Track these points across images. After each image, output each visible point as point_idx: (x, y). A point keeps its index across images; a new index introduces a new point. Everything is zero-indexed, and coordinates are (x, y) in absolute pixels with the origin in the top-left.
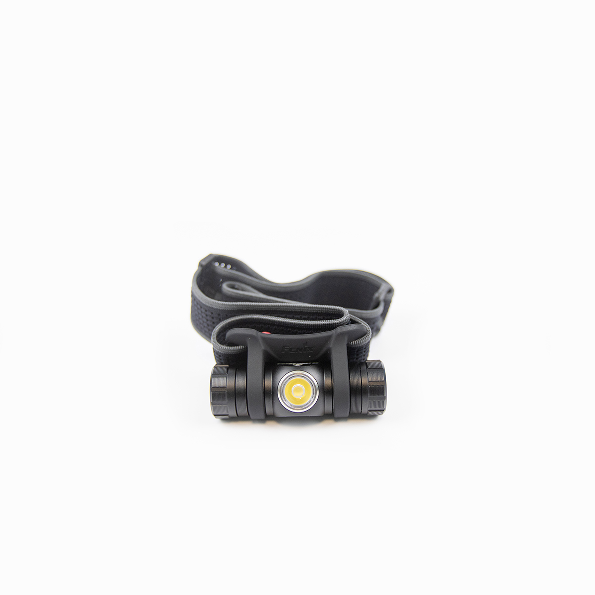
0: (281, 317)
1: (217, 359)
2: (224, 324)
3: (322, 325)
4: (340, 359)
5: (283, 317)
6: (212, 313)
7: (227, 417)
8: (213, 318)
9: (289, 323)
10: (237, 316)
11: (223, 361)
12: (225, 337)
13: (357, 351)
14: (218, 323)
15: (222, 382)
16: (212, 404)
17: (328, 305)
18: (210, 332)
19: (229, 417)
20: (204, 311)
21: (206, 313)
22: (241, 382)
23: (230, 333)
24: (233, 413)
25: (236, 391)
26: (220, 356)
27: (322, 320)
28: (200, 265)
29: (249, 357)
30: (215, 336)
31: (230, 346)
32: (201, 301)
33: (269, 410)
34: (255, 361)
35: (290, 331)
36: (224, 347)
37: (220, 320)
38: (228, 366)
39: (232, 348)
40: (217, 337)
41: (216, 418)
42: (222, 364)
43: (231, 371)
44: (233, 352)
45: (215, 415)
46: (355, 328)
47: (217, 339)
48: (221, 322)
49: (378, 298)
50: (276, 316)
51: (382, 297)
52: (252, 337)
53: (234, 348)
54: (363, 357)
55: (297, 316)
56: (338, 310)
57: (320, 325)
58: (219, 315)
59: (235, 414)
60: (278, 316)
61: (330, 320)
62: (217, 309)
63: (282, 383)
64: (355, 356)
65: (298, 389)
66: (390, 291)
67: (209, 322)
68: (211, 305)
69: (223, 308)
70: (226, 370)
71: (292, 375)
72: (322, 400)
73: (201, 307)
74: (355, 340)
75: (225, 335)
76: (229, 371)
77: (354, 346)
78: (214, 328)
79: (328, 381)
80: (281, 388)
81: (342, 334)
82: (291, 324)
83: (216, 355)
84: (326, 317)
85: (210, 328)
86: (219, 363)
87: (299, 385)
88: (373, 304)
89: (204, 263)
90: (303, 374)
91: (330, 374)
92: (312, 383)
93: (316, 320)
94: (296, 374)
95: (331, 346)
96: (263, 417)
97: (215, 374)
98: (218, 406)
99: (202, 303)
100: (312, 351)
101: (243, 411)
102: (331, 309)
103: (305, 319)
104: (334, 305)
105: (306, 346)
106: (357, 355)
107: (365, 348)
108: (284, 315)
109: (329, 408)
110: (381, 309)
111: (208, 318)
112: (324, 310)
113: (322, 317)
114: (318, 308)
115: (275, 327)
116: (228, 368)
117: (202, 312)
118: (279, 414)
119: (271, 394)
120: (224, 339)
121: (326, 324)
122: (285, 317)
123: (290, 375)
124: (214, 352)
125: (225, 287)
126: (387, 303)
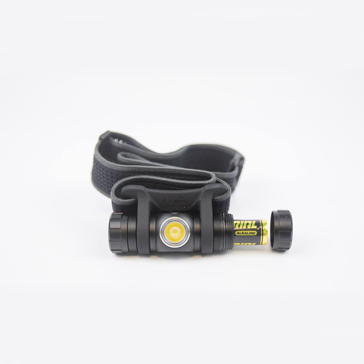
0: (165, 177)
1: (115, 209)
2: (121, 182)
3: (195, 184)
4: (206, 209)
5: (166, 177)
6: (112, 173)
7: (121, 252)
8: (112, 177)
9: (170, 182)
10: (131, 176)
11: (119, 211)
12: (121, 192)
13: (220, 205)
14: (115, 182)
15: (117, 225)
16: (110, 241)
17: (200, 170)
18: (109, 189)
19: (123, 252)
20: (105, 172)
21: (107, 173)
22: (132, 226)
23: (124, 189)
24: (125, 249)
25: (128, 232)
26: (117, 206)
27: (195, 180)
28: (100, 138)
29: (139, 207)
30: (114, 192)
31: (125, 199)
32: (103, 164)
33: (153, 247)
34: (143, 210)
35: (170, 188)
36: (120, 200)
37: (118, 179)
38: (122, 213)
39: (126, 201)
40: (115, 192)
41: (113, 252)
42: (118, 212)
43: (125, 218)
44: (127, 203)
45: (112, 250)
46: (218, 187)
47: (115, 194)
48: (119, 180)
49: (233, 163)
50: (160, 177)
51: (236, 163)
52: (141, 191)
53: (128, 200)
54: (224, 209)
55: (176, 177)
56: (208, 174)
57: (193, 184)
58: (117, 175)
59: (126, 250)
60: (163, 177)
61: (201, 180)
62: (116, 170)
63: (163, 226)
64: (219, 208)
65: (175, 231)
66: (242, 159)
67: (109, 181)
68: (111, 167)
69: (120, 169)
70: (120, 216)
71: (170, 220)
72: (192, 239)
73: (103, 169)
74: (219, 196)
75: (120, 191)
76: (123, 217)
77: (218, 201)
78: (113, 185)
79: (197, 226)
80: (162, 230)
81: (209, 191)
82: (172, 182)
83: (114, 206)
84: (198, 179)
85: (109, 185)
86: (115, 211)
87: (175, 228)
88: (229, 168)
89: (103, 138)
90: (179, 220)
91: (199, 220)
92: (185, 226)
93: (191, 181)
94: (174, 219)
95: (200, 199)
96: (148, 252)
97: (112, 219)
98: (114, 242)
99: (104, 166)
100: (185, 204)
101: (133, 247)
102: (202, 173)
103: (182, 179)
104: (205, 170)
105: (181, 199)
106: (220, 208)
107: (226, 203)
108: (167, 176)
109: (197, 246)
110: (236, 172)
111: (108, 177)
112: (197, 173)
113: (195, 179)
114: (193, 171)
115: (159, 185)
116: (122, 215)
117: (103, 173)
118: (161, 250)
119: (155, 235)
120: (120, 194)
121: (198, 184)
122: (168, 177)
123: (169, 220)
124: (112, 203)
125: (120, 156)
126: (240, 168)
